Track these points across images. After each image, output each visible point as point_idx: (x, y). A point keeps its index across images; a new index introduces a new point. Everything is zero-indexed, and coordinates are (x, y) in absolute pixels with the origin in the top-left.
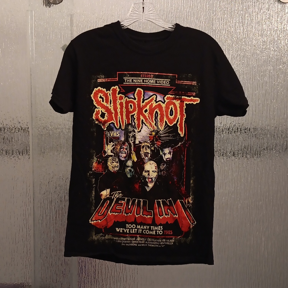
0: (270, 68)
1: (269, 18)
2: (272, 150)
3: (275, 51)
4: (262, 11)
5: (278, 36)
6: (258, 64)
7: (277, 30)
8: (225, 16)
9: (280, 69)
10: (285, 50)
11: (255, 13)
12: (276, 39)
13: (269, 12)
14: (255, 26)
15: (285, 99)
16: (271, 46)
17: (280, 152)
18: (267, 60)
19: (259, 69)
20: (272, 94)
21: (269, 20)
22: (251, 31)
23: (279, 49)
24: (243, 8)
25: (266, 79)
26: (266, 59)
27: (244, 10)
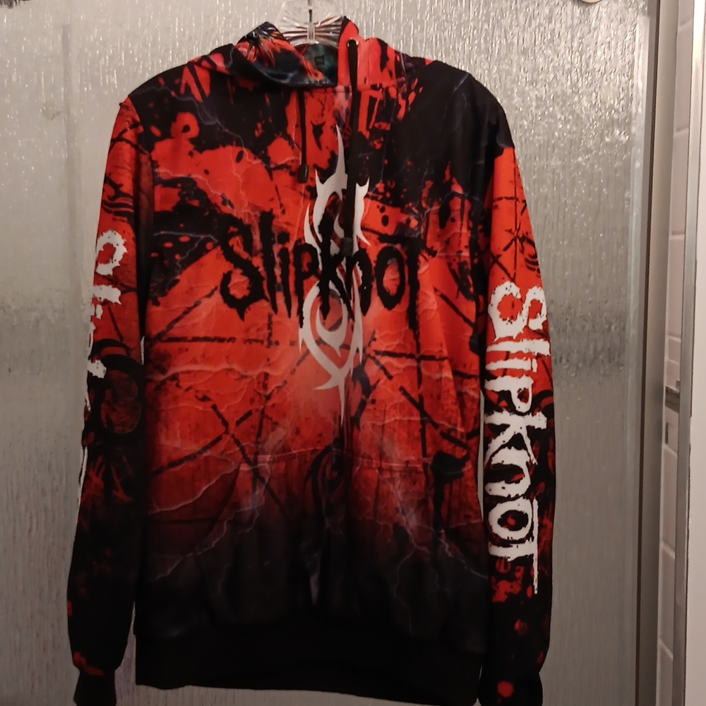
0: (555, 162)
1: (552, 40)
2: (561, 361)
3: (566, 121)
4: (533, 22)
5: (574, 85)
6: (526, 153)
7: (570, 71)
8: (446, 33)
9: (578, 166)
10: (591, 120)
11: (517, 28)
12: (569, 91)
13: (551, 26)
14: (519, 59)
15: (591, 238)
16: (556, 108)
17: (578, 368)
18: (546, 144)
19: (528, 165)
20: (560, 225)
21: (551, 44)
22: (509, 73)
23: (575, 116)
24: (488, 15)
25: (545, 190)
26: (544, 140)
27: (491, 20)
